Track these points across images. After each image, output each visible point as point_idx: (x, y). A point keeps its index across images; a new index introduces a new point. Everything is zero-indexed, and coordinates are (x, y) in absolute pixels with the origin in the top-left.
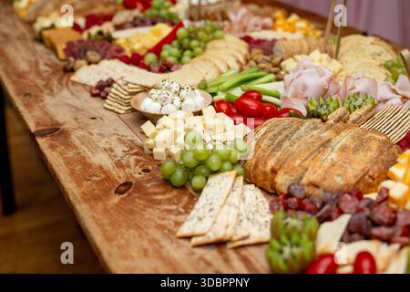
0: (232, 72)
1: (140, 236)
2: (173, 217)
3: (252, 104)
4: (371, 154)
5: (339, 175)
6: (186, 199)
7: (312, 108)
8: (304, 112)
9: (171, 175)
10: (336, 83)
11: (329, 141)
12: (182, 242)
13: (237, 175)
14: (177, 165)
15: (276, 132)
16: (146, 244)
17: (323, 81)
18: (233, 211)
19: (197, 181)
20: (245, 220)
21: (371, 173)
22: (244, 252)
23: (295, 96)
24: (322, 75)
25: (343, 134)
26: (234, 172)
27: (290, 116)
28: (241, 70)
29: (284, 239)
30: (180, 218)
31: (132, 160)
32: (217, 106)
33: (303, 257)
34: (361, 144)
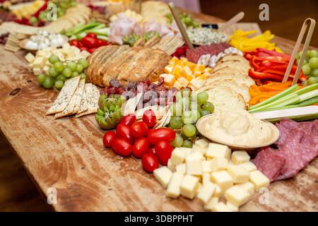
0: (80, 24)
1: (25, 116)
2: (45, 105)
3: (92, 40)
4: (155, 61)
5: (137, 73)
6: (52, 94)
7: (126, 40)
8: (121, 42)
9: (43, 82)
10: (139, 27)
11: (132, 56)
12: (49, 117)
13: (81, 79)
14: (46, 76)
15: (103, 53)
16: (28, 120)
17: (131, 25)
18: (79, 98)
19: (58, 84)
20: (86, 102)
21: (155, 71)
22: (85, 119)
23: (116, 34)
24: (130, 22)
25: (140, 52)
26: (79, 77)
27: (113, 44)
28: (86, 23)
29: (105, 108)
30: (48, 105)
31: (21, 76)
32: (71, 43)
33: (115, 117)
34: (150, 56)
